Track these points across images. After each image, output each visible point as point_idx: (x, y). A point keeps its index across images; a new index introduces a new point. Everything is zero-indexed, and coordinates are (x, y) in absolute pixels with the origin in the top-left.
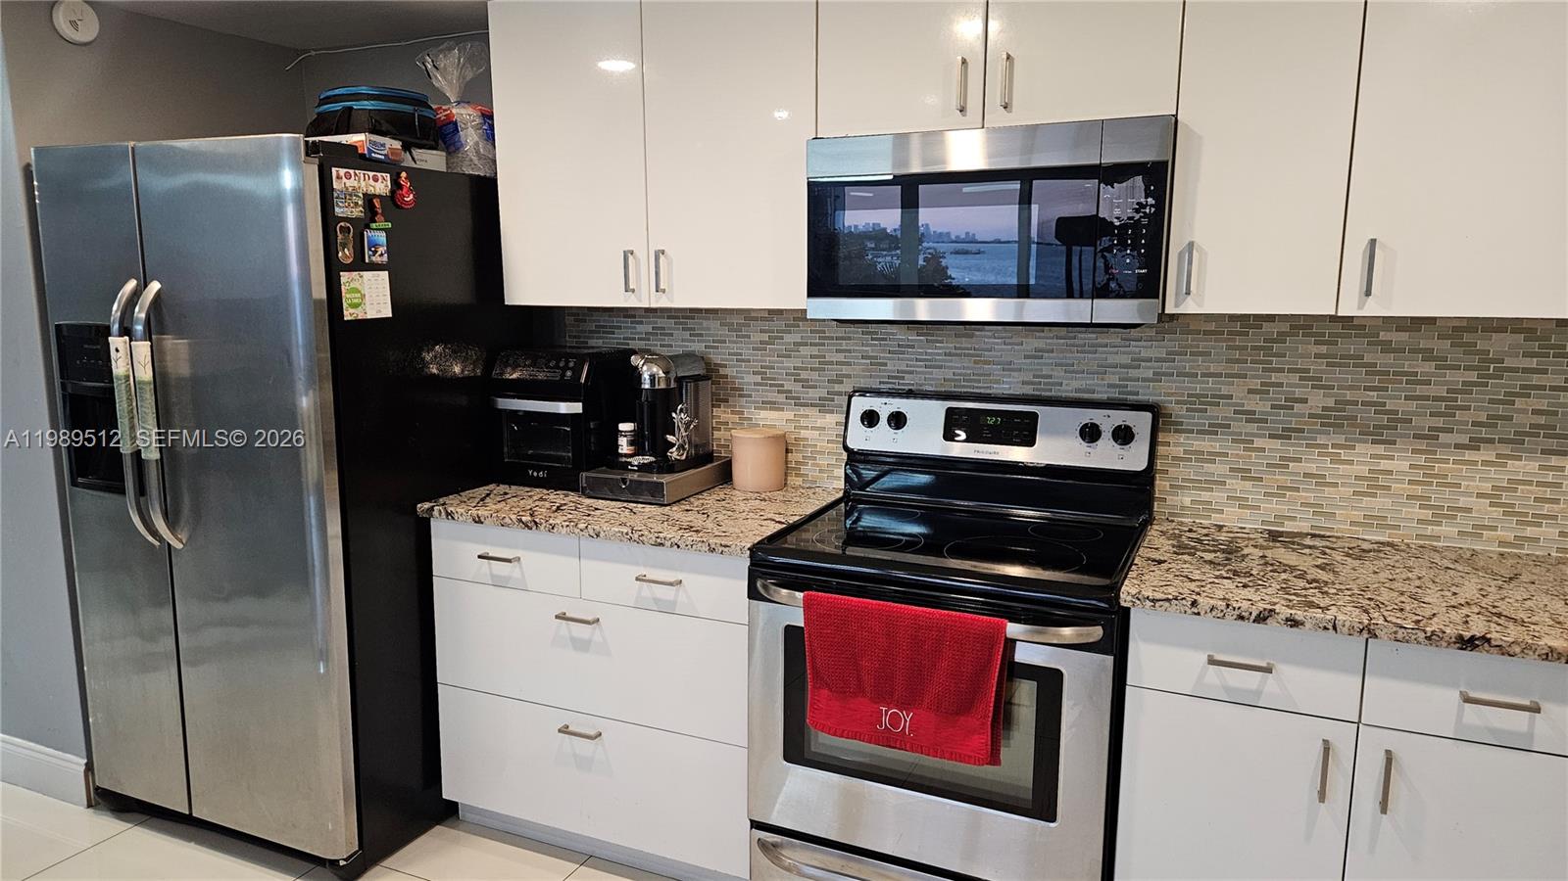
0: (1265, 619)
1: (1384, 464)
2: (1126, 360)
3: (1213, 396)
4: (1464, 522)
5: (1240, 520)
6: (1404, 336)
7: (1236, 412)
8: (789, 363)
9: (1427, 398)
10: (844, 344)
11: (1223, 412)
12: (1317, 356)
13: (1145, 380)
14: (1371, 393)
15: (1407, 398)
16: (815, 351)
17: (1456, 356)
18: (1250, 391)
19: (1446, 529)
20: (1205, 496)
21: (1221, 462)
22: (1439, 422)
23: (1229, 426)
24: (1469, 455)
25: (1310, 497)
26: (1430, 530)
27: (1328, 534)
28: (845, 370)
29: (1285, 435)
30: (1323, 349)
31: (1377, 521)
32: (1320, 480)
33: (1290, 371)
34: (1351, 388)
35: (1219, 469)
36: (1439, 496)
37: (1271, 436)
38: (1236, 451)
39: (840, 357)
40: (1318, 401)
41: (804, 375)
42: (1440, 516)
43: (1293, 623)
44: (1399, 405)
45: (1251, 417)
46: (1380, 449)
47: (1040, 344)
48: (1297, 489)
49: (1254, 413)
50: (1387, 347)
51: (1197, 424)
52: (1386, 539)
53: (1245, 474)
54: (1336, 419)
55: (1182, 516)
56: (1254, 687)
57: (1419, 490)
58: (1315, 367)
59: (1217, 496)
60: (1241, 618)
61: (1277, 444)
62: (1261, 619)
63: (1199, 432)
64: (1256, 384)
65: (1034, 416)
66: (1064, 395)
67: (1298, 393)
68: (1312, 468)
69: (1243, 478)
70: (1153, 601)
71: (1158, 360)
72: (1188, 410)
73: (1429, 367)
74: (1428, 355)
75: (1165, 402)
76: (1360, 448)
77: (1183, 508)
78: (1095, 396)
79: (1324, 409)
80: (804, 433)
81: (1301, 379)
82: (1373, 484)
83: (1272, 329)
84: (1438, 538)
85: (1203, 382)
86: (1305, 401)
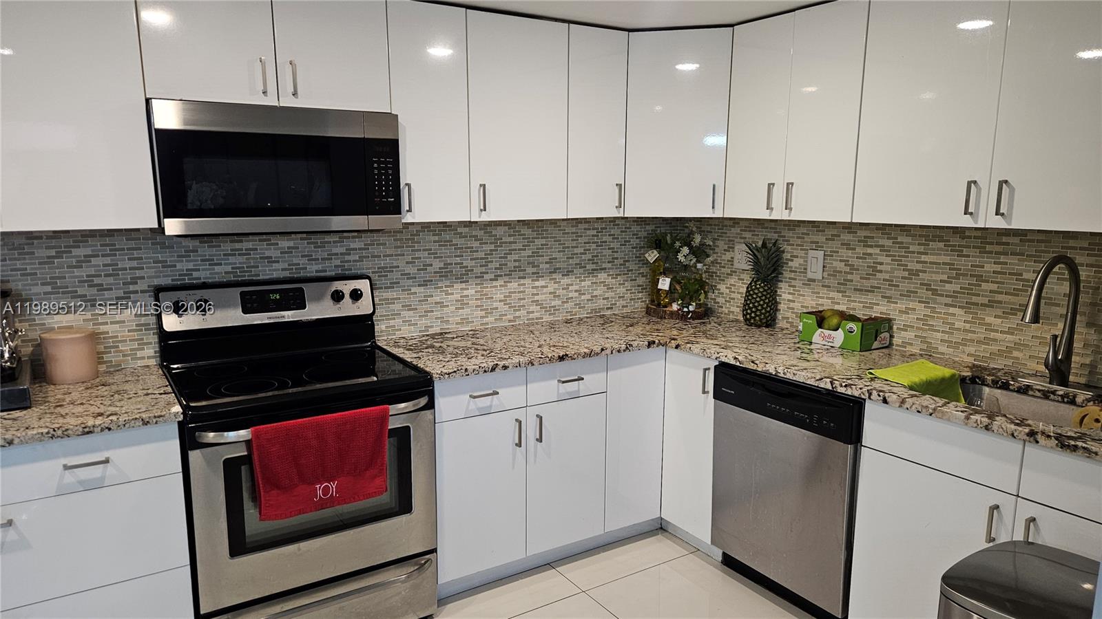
0: (495, 369)
1: (466, 293)
2: (343, 250)
3: (390, 267)
4: (496, 314)
5: (410, 332)
6: (467, 230)
7: (402, 275)
8: (82, 273)
9: (478, 259)
10: (136, 254)
11: (395, 276)
12: (435, 242)
13: (354, 261)
14: (457, 259)
15: (471, 259)
16: (108, 260)
17: (486, 238)
18: (407, 263)
19: (490, 319)
20: (392, 322)
21: (397, 303)
22: (483, 269)
23: (399, 283)
24: (494, 283)
25: (438, 314)
26: (485, 320)
27: (448, 331)
28: (138, 273)
29: (424, 284)
30: (436, 238)
31: (464, 321)
32: (441, 304)
33: (424, 250)
34: (449, 257)
35: (397, 307)
36: (487, 304)
37: (419, 286)
38: (403, 295)
39: (134, 264)
40: (437, 264)
41: (96, 280)
42: (488, 312)
43: (505, 367)
44: (468, 263)
45: (409, 277)
46: (463, 285)
47: (291, 244)
48: (433, 311)
49: (410, 274)
50: (461, 236)
51: (383, 284)
52: (470, 329)
53: (408, 307)
54: (445, 273)
55: (384, 336)
56: (489, 404)
57: (479, 303)
58: (434, 247)
59: (397, 322)
60: (485, 371)
61: (422, 289)
62: (493, 369)
63: (386, 288)
64: (409, 259)
65: (301, 290)
66: (308, 275)
67: (428, 261)
68: (438, 299)
69: (409, 310)
70: (449, 374)
71: (360, 249)
72: (379, 276)
73: (476, 244)
74: (476, 238)
75: (367, 272)
76: (456, 286)
77: (382, 332)
78: (328, 274)
79: (440, 268)
80: (103, 328)
81: (429, 254)
82: (462, 303)
83: (414, 229)
84: (487, 324)
85: (372, 261)
86: (431, 265)
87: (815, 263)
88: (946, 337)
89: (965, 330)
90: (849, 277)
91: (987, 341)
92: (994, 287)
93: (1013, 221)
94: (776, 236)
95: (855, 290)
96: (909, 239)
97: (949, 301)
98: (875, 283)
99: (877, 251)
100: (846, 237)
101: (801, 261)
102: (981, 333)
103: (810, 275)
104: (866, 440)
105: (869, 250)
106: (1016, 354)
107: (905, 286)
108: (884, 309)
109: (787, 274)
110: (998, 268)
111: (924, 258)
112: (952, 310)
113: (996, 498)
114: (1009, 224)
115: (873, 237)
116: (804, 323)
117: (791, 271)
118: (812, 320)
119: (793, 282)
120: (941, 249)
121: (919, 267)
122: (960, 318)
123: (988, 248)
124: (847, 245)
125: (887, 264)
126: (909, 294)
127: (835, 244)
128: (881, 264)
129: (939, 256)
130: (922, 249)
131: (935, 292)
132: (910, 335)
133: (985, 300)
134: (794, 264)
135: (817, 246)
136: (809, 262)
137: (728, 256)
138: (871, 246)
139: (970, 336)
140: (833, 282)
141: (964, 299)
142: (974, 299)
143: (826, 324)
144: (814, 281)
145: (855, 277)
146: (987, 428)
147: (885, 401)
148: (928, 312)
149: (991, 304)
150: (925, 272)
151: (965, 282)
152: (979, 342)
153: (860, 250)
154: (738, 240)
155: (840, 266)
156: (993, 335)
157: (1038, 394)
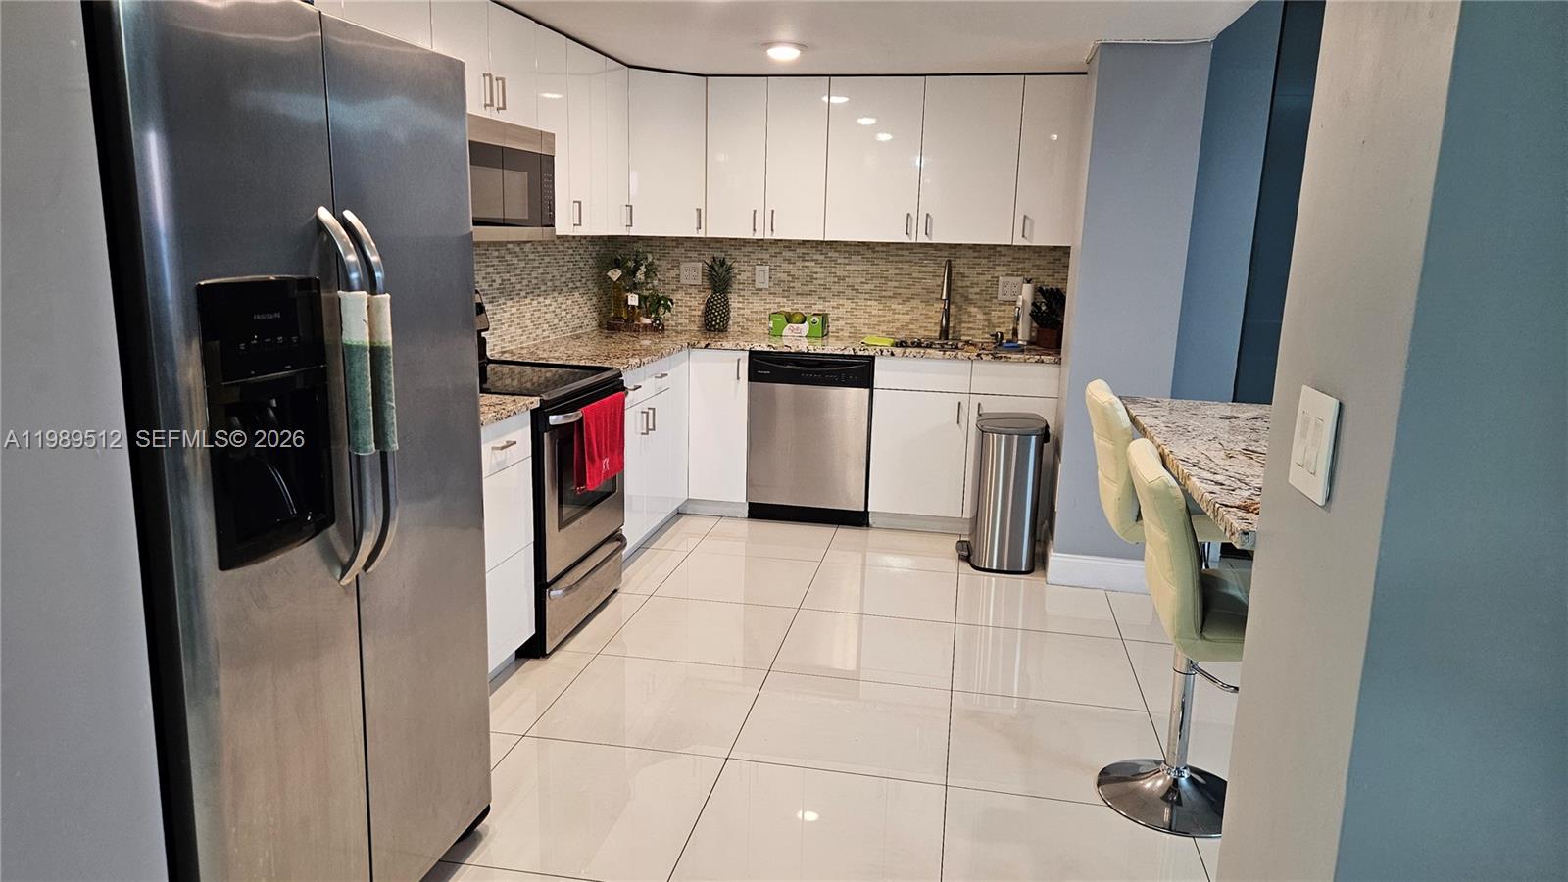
87: (763, 275)
88: (867, 321)
89: (879, 316)
90: (792, 285)
91: (894, 320)
92: (896, 284)
93: (933, 238)
94: (723, 255)
95: (797, 294)
96: (837, 254)
97: (867, 296)
98: (813, 288)
99: (813, 263)
100: (787, 254)
101: (749, 275)
102: (889, 316)
103: (758, 285)
104: (877, 383)
105: (807, 264)
106: (911, 327)
107: (836, 288)
108: (821, 307)
109: (735, 286)
110: (897, 271)
111: (848, 267)
112: (869, 303)
113: (958, 398)
114: (931, 239)
115: (808, 254)
116: (774, 322)
117: (739, 284)
118: (781, 319)
119: (742, 293)
120: (859, 261)
121: (846, 274)
122: (874, 307)
123: (891, 258)
124: (789, 261)
125: (821, 273)
126: (839, 294)
127: (779, 260)
128: (817, 273)
129: (858, 264)
130: (846, 261)
131: (857, 291)
132: (841, 323)
133: (891, 294)
134: (742, 277)
135: (764, 262)
136: (757, 274)
137: (673, 273)
138: (808, 260)
139: (883, 319)
140: (779, 290)
141: (876, 294)
142: (884, 293)
143: (794, 320)
144: (761, 290)
145: (797, 285)
146: (955, 357)
147: (892, 354)
148: (853, 305)
149: (895, 296)
150: (849, 277)
151: (877, 282)
152: (889, 322)
153: (799, 264)
154: (684, 259)
155: (784, 277)
156: (896, 316)
157: (938, 346)
